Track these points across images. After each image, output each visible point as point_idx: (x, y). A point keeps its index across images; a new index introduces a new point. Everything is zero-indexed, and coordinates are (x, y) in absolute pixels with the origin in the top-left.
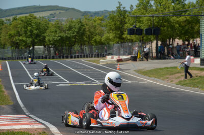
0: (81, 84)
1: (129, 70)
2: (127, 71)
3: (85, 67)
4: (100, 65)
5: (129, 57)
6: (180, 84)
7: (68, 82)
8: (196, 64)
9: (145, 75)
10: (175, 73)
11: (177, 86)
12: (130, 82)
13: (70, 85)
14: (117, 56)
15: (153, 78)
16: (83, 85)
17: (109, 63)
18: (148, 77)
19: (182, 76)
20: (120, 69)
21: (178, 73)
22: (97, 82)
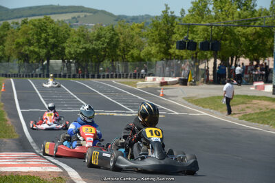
0: (112, 114)
1: (177, 97)
2: (173, 99)
3: (117, 91)
4: (137, 88)
5: (177, 79)
8: (267, 93)
9: (197, 105)
10: (238, 104)
11: (241, 121)
12: (177, 113)
14: (161, 78)
15: (208, 109)
16: (113, 115)
17: (149, 86)
18: (201, 108)
19: (247, 107)
20: (164, 96)
21: (243, 103)
22: (133, 111)
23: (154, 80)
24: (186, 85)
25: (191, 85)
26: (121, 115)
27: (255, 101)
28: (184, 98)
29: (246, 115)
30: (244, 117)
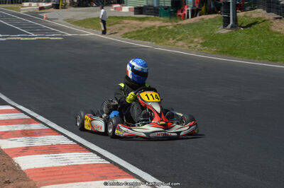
0: (18, 38)
1: (57, 19)
2: (56, 21)
4: (22, 13)
5: (50, 4)
6: (127, 37)
9: (79, 26)
12: (70, 35)
13: (5, 39)
14: (36, 3)
15: (91, 30)
16: (20, 40)
17: (31, 11)
18: (84, 28)
19: (124, 27)
20: (47, 18)
21: (117, 23)
22: (33, 35)
23: (30, 6)
24: (58, 8)
25: (62, 8)
26: (26, 39)
27: (126, 21)
28: (65, 20)
29: (126, 34)
30: (125, 35)
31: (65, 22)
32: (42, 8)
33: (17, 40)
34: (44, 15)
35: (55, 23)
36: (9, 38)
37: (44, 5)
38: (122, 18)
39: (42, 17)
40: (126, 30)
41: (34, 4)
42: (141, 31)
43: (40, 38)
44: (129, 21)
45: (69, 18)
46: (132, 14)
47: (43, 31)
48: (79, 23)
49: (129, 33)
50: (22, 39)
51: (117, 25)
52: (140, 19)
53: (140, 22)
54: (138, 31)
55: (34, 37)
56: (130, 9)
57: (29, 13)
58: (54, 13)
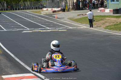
0: (39, 31)
1: (64, 18)
2: (63, 19)
3: (33, 17)
4: (42, 14)
5: (59, 9)
6: (108, 28)
7: (29, 29)
9: (77, 22)
10: (99, 21)
12: (71, 28)
13: (31, 31)
15: (85, 24)
17: (48, 13)
18: (80, 23)
20: (57, 18)
21: (102, 20)
22: (49, 28)
23: (47, 10)
24: (65, 11)
25: (67, 11)
26: (44, 31)
28: (68, 19)
29: (108, 26)
30: (107, 28)
31: (69, 20)
32: (54, 12)
33: (38, 31)
34: (56, 16)
35: (62, 21)
36: (33, 31)
37: (56, 9)
38: (105, 16)
39: (55, 17)
40: (107, 24)
41: (50, 9)
42: (117, 25)
43: (53, 30)
44: (109, 18)
45: (71, 17)
46: (112, 14)
47: (55, 26)
48: (77, 20)
49: (109, 26)
50: (41, 31)
51: (101, 21)
52: (117, 17)
53: (117, 19)
54: (115, 25)
55: (49, 30)
56: (110, 10)
57: (46, 15)
58: (62, 14)
